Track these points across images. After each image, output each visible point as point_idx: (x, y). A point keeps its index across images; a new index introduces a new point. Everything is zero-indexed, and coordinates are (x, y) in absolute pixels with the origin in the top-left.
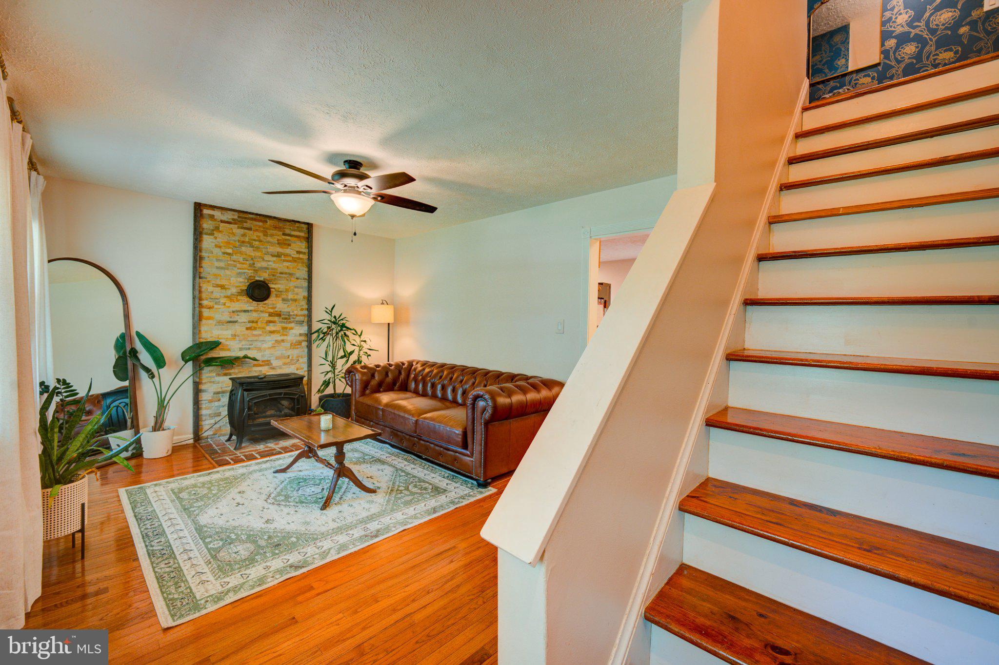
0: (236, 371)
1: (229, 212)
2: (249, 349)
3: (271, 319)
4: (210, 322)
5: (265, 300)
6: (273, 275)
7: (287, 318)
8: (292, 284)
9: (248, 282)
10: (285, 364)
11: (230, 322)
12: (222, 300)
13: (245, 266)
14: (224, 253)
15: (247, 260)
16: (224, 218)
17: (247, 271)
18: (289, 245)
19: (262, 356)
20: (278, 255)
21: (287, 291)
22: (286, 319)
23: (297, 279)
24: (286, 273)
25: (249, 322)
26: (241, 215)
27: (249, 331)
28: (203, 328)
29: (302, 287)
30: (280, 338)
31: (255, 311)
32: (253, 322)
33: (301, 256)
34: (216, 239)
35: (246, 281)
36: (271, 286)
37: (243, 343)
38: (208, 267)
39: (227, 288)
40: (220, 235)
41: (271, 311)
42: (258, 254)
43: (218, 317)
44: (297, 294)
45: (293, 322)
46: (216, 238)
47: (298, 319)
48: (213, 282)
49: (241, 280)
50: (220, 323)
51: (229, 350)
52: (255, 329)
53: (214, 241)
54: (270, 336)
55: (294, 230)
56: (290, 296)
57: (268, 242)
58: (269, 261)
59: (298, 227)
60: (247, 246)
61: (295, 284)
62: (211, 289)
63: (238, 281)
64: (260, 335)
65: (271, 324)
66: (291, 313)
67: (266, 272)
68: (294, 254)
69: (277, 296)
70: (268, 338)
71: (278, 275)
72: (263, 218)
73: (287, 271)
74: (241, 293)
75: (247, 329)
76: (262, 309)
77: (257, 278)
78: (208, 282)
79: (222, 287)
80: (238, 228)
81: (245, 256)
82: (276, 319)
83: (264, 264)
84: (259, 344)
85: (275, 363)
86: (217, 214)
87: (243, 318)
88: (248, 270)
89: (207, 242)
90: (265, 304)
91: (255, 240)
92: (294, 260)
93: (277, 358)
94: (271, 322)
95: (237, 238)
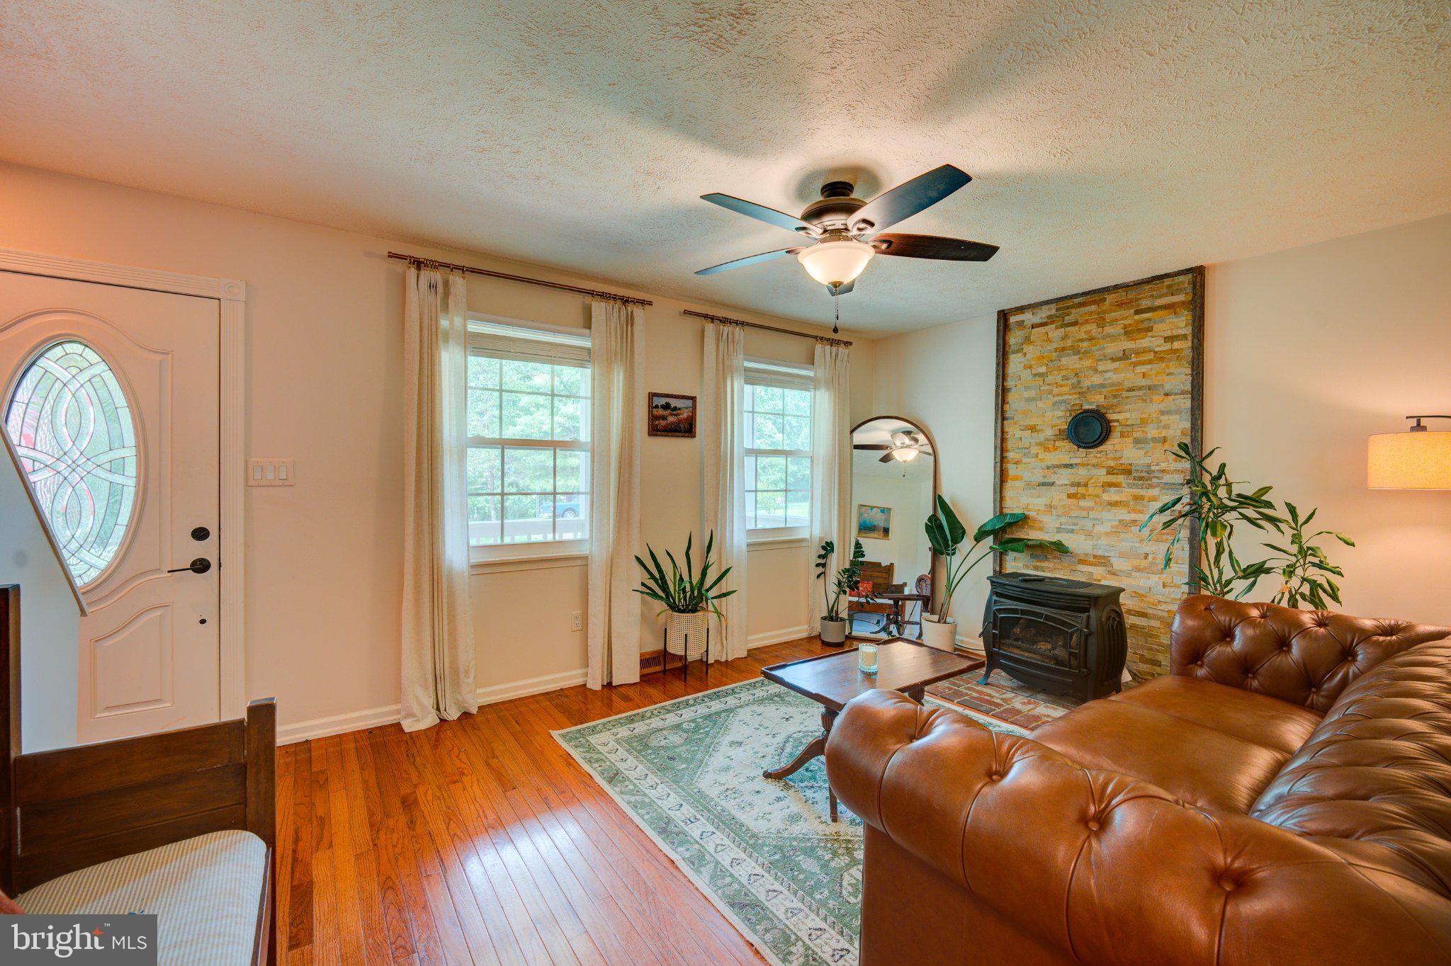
0: (1051, 565)
1: (1043, 307)
2: (1072, 531)
3: (1112, 479)
4: (1018, 483)
5: (1101, 443)
6: (1115, 396)
7: (1144, 477)
8: (1153, 409)
9: (1071, 415)
10: (1138, 569)
11: (1043, 484)
12: (1034, 450)
13: (1065, 389)
14: (1035, 375)
15: (1067, 379)
16: (1037, 320)
17: (1067, 397)
18: (1150, 329)
19: (1094, 547)
20: (1125, 356)
21: (1144, 422)
22: (1141, 478)
23: (1167, 395)
24: (1140, 388)
25: (1073, 485)
26: (1061, 305)
27: (1071, 500)
28: (1008, 493)
29: (1178, 412)
30: (1128, 517)
31: (1083, 465)
32: (1079, 485)
33: (1176, 345)
34: (1025, 356)
35: (1068, 414)
36: (1111, 416)
37: (1063, 520)
38: (1015, 401)
39: (1040, 430)
40: (1031, 347)
41: (1112, 463)
42: (1088, 363)
43: (1027, 476)
44: (1166, 427)
45: (1158, 485)
46: (1025, 354)
47: (1167, 478)
48: (1022, 423)
49: (1060, 414)
50: (1029, 485)
51: (1041, 529)
52: (1083, 497)
53: (1023, 359)
54: (1109, 511)
55: (1161, 296)
56: (1152, 432)
57: (1109, 336)
58: (1106, 372)
59: (1169, 287)
60: (1069, 355)
61: (1162, 406)
62: (1018, 434)
63: (1055, 418)
64: (1092, 509)
65: (1112, 489)
66: (1153, 468)
67: (1101, 393)
68: (1158, 346)
69: (1122, 435)
70: (1106, 515)
71: (1125, 394)
72: (1096, 297)
73: (1144, 382)
74: (1061, 435)
75: (1069, 496)
76: (1095, 461)
77: (1086, 407)
78: (1015, 423)
79: (1033, 429)
80: (1057, 328)
81: (1063, 373)
82: (1121, 479)
83: (1097, 379)
84: (1089, 525)
85: (1118, 564)
86: (1028, 317)
87: (1063, 477)
88: (1070, 394)
89: (1015, 363)
90: (1102, 451)
91: (1082, 340)
92: (1159, 357)
93: (1122, 555)
94: (1111, 485)
95: (1055, 345)
